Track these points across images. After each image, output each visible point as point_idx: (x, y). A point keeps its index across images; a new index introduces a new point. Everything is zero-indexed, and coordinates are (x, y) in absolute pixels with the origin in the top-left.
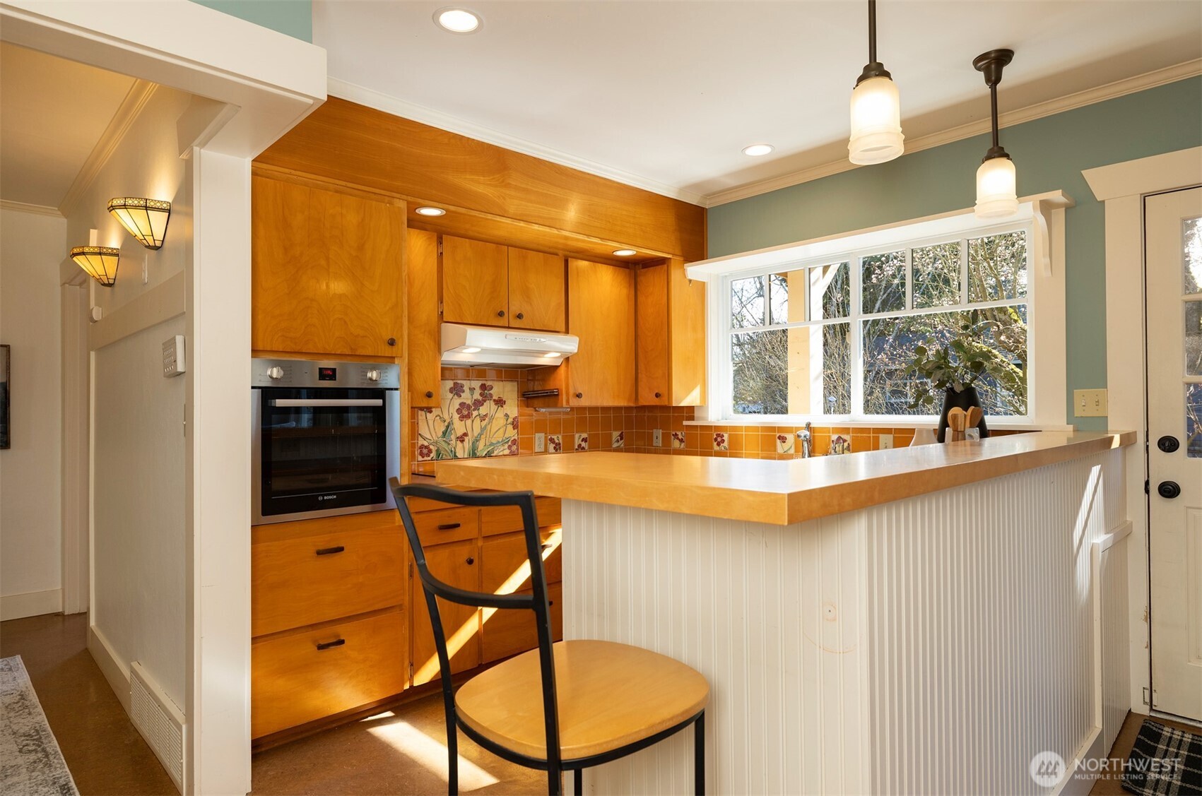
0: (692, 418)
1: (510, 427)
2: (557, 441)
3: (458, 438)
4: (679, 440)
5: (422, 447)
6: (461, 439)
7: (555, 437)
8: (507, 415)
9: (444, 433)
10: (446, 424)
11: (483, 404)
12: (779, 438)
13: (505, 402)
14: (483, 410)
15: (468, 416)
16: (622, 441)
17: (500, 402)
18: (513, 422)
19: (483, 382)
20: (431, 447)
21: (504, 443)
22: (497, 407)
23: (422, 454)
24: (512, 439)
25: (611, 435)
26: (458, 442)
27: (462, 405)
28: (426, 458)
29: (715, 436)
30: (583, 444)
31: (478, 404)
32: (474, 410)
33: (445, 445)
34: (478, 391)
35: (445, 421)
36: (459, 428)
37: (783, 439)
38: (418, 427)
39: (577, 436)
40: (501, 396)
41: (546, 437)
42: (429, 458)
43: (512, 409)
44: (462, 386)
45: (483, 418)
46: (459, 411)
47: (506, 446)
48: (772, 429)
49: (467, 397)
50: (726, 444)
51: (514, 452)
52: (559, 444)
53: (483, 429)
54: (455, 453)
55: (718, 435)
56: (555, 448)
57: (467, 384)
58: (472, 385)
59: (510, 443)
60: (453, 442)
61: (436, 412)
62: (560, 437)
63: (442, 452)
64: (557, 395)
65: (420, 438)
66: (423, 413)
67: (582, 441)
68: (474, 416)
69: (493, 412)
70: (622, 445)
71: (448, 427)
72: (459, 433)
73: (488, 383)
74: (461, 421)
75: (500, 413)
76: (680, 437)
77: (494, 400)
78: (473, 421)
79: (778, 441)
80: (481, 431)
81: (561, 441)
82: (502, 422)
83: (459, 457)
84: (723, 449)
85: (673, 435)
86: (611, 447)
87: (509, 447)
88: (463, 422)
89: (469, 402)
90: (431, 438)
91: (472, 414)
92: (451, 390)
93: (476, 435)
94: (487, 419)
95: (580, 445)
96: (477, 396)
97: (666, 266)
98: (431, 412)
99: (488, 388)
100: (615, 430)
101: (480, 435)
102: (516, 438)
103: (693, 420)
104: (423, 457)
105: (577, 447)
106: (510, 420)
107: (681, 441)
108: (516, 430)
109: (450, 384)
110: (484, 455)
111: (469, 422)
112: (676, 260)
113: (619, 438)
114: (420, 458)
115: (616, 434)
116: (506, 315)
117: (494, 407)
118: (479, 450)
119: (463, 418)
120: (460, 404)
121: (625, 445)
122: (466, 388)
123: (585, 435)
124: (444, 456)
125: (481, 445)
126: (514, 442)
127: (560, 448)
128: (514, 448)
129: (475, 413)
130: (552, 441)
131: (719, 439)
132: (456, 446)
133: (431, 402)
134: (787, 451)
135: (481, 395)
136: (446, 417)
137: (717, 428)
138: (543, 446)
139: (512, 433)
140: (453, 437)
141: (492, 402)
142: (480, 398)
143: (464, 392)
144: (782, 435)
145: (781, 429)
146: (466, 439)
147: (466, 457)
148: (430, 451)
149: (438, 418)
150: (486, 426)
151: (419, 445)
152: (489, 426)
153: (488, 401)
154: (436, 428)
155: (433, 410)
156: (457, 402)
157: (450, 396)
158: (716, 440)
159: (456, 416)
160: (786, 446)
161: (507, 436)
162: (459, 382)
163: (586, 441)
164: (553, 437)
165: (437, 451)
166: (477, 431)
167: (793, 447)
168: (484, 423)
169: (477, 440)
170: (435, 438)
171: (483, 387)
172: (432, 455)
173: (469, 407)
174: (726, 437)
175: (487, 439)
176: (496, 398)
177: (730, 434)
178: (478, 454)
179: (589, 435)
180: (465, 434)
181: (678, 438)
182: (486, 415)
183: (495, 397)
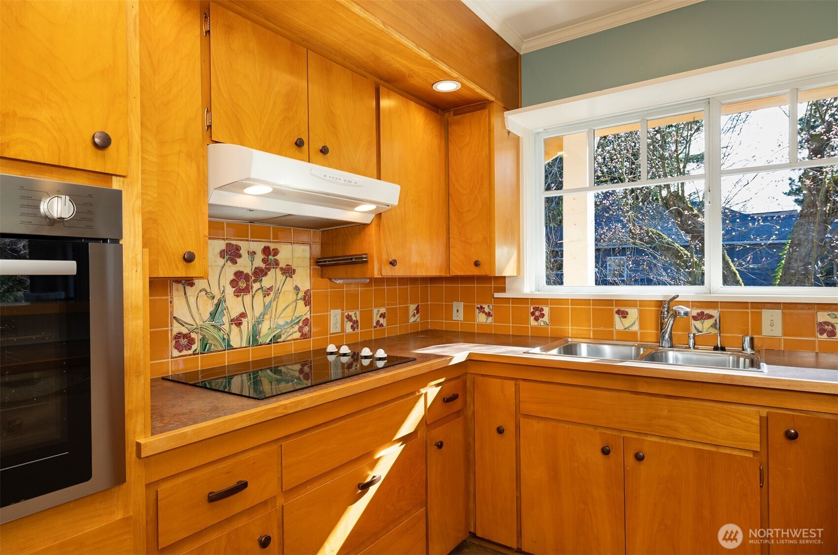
0: (503, 290)
1: (301, 303)
2: (354, 318)
3: (232, 320)
4: (486, 314)
5: (179, 336)
6: (237, 322)
7: (352, 314)
8: (297, 288)
9: (213, 315)
10: (216, 301)
11: (266, 274)
12: (618, 312)
13: (294, 271)
14: (267, 282)
15: (247, 290)
16: (418, 315)
17: (288, 272)
18: (305, 296)
19: (267, 244)
20: (193, 335)
21: (292, 323)
22: (284, 277)
23: (178, 347)
24: (304, 318)
25: (407, 309)
26: (234, 326)
27: (238, 274)
28: (185, 352)
29: (532, 310)
30: (382, 321)
31: (259, 273)
32: (255, 281)
33: (214, 331)
34: (260, 256)
35: (213, 298)
36: (234, 306)
37: (624, 315)
38: (172, 307)
39: (375, 311)
40: (290, 264)
41: (342, 314)
42: (191, 352)
43: (303, 280)
44: (238, 248)
45: (267, 292)
46: (233, 283)
47: (296, 328)
48: (608, 302)
49: (245, 265)
50: (546, 319)
51: (306, 334)
52: (357, 322)
53: (267, 307)
54: (229, 341)
55: (536, 309)
56: (352, 327)
57: (245, 246)
58: (251, 247)
59: (301, 324)
60: (226, 327)
61: (200, 284)
62: (358, 313)
63: (210, 341)
64: (366, 262)
65: (175, 323)
66: (180, 286)
67: (380, 317)
68: (254, 290)
69: (279, 284)
70: (418, 320)
71: (217, 306)
72: (234, 315)
73: (272, 246)
74: (237, 296)
75: (289, 285)
76: (487, 310)
77: (281, 269)
78: (253, 297)
79: (617, 317)
80: (265, 309)
81: (359, 319)
82: (292, 296)
83: (235, 347)
84: (542, 324)
85: (478, 308)
86: (408, 322)
87: (300, 329)
88: (240, 298)
89: (248, 270)
90: (193, 323)
91: (252, 287)
92: (222, 254)
93: (257, 314)
94: (272, 294)
95: (379, 321)
96: (259, 263)
97: (487, 110)
98: (192, 285)
99: (272, 253)
100: (412, 303)
101: (263, 314)
102: (309, 317)
103: (505, 292)
104: (180, 351)
105: (375, 325)
106: (301, 294)
107: (488, 314)
108: (308, 307)
109: (221, 245)
110: (268, 341)
111: (248, 298)
112: (497, 105)
113: (415, 311)
114: (176, 353)
115: (412, 308)
116: (306, 146)
117: (280, 277)
118: (262, 335)
119: (239, 292)
120: (236, 274)
121: (421, 320)
122: (243, 252)
123: (383, 310)
124: (213, 347)
125: (265, 328)
126: (306, 322)
127: (358, 326)
128: (306, 329)
129: (256, 286)
130: (349, 318)
131: (537, 313)
132: (230, 331)
133: (192, 271)
134: (629, 327)
135: (264, 261)
136: (216, 291)
137: (534, 301)
138: (339, 325)
139: (303, 311)
140: (226, 320)
141: (278, 271)
142: (263, 266)
143: (240, 256)
144: (622, 309)
145: (619, 302)
146: (244, 321)
147: (244, 345)
148: (191, 341)
149: (204, 293)
150: (271, 302)
151: (174, 333)
152: (275, 303)
153: (272, 270)
154: (200, 308)
155: (196, 281)
156: (230, 271)
157: (222, 261)
158: (533, 314)
159: (230, 291)
160: (627, 322)
161: (297, 315)
162: (234, 242)
163: (384, 317)
164: (350, 314)
165: (203, 339)
166: (259, 309)
167: (637, 323)
168: (268, 299)
169: (259, 322)
170: (200, 323)
171: (266, 251)
172: (194, 347)
173: (247, 277)
174: (546, 311)
175: (273, 319)
176: (284, 266)
177: (551, 308)
178: (260, 341)
179: (387, 309)
180: (243, 315)
181: (484, 312)
182: (270, 289)
183: (282, 265)
